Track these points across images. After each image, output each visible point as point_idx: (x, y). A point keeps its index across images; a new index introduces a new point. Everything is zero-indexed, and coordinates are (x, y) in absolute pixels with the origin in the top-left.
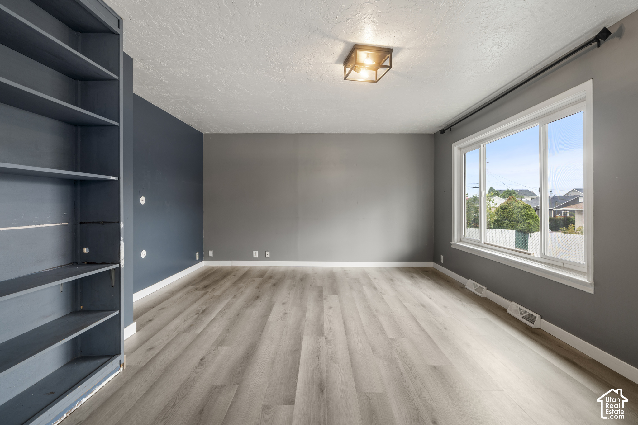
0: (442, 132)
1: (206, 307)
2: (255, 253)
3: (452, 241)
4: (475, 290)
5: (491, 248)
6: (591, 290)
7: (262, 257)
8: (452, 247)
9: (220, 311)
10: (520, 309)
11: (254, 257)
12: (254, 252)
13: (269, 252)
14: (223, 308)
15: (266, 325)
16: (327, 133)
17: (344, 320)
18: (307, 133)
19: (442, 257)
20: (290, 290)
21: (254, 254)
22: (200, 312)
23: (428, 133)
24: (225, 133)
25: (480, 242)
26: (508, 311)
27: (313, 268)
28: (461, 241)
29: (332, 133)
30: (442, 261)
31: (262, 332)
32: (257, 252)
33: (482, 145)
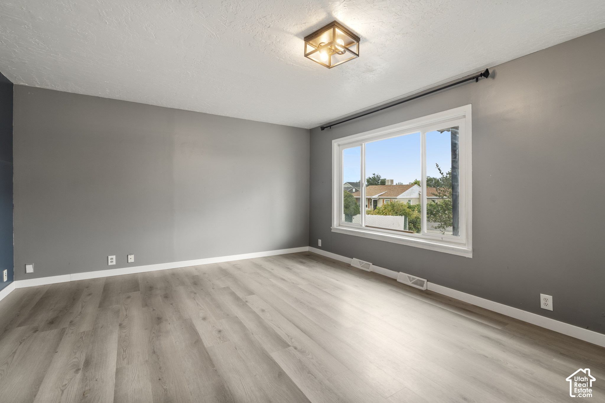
0: (323, 128)
1: (84, 355)
2: (112, 259)
3: (332, 226)
4: (361, 267)
5: (372, 230)
6: (470, 256)
7: (122, 263)
8: (332, 231)
9: (119, 354)
10: (408, 277)
11: (110, 264)
12: (110, 257)
13: (133, 255)
14: (118, 349)
15: (210, 354)
16: (210, 113)
17: (290, 321)
18: (187, 109)
19: (320, 241)
20: (195, 300)
21: (110, 261)
22: (81, 366)
23: (306, 128)
24: (58, 90)
25: (361, 226)
26: (398, 280)
27: (196, 268)
28: (339, 225)
29: (216, 114)
30: (320, 244)
31: (213, 365)
32: (114, 257)
33: (363, 144)
